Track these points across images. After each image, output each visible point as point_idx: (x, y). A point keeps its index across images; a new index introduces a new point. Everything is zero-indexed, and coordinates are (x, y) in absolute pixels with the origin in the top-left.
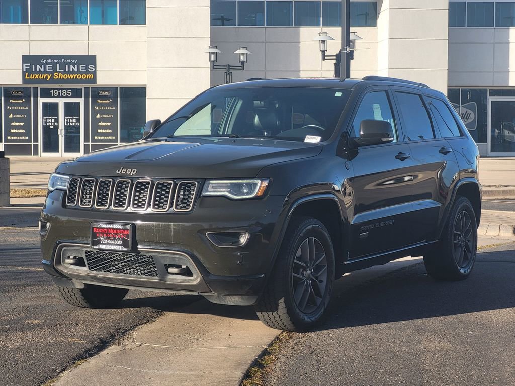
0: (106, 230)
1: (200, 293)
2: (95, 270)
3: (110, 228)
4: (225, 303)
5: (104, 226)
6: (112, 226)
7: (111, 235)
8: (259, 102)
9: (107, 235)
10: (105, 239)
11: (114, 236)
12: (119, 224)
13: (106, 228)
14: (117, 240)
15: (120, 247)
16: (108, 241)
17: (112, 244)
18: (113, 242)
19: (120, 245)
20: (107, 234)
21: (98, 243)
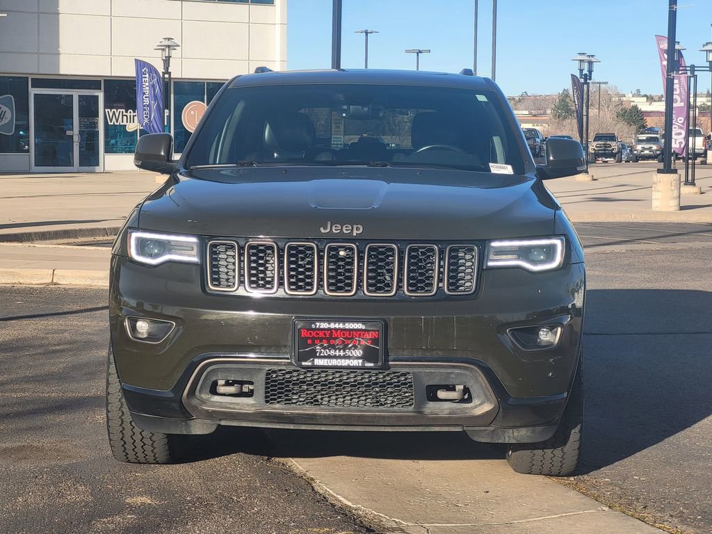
0: (328, 333)
1: (465, 429)
2: (278, 402)
3: (336, 330)
4: (500, 441)
5: (324, 325)
6: (341, 326)
7: (337, 342)
8: (360, 107)
9: (329, 342)
10: (325, 348)
11: (343, 342)
12: (358, 322)
13: (329, 329)
14: (350, 349)
15: (361, 361)
16: (332, 352)
17: (340, 357)
18: (342, 353)
19: (358, 358)
20: (328, 340)
21: (313, 354)
